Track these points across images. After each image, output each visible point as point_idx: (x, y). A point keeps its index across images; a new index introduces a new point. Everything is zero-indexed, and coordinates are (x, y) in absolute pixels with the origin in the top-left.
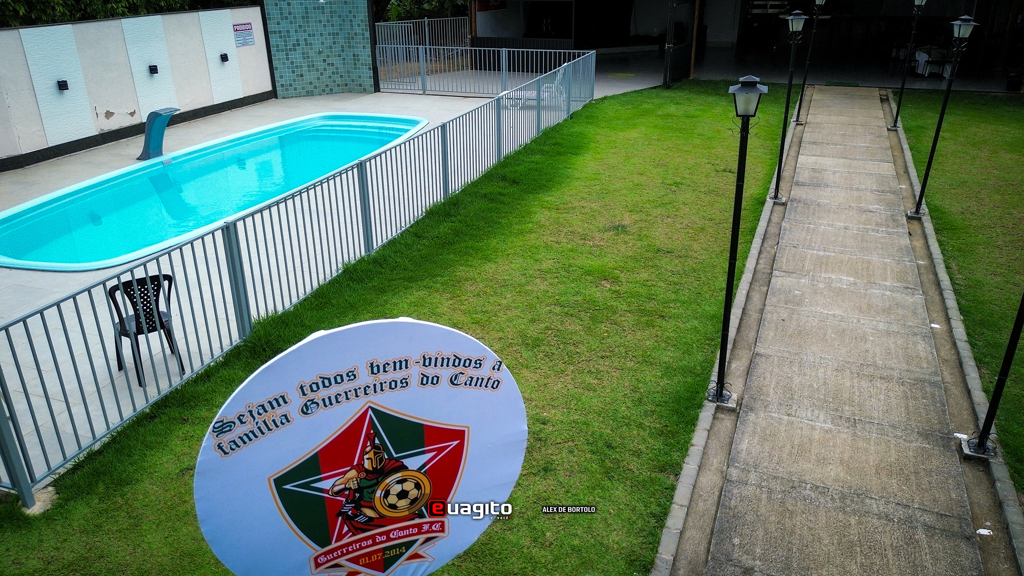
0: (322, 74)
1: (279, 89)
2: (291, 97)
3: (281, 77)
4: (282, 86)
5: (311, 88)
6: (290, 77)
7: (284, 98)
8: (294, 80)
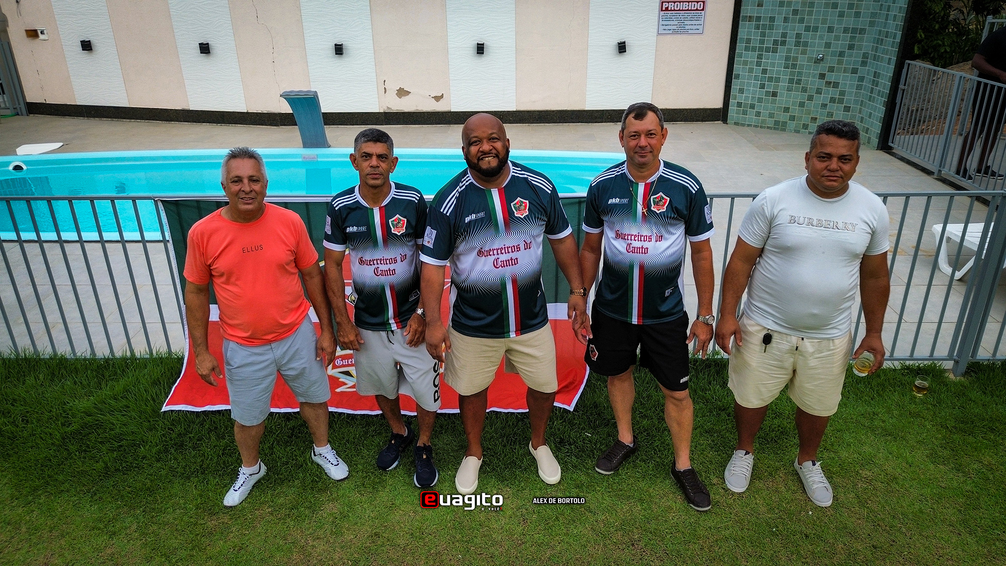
0: (810, 98)
1: (732, 108)
2: (749, 125)
3: (741, 91)
4: (739, 105)
5: (783, 117)
6: (754, 93)
7: (736, 124)
8: (760, 100)
